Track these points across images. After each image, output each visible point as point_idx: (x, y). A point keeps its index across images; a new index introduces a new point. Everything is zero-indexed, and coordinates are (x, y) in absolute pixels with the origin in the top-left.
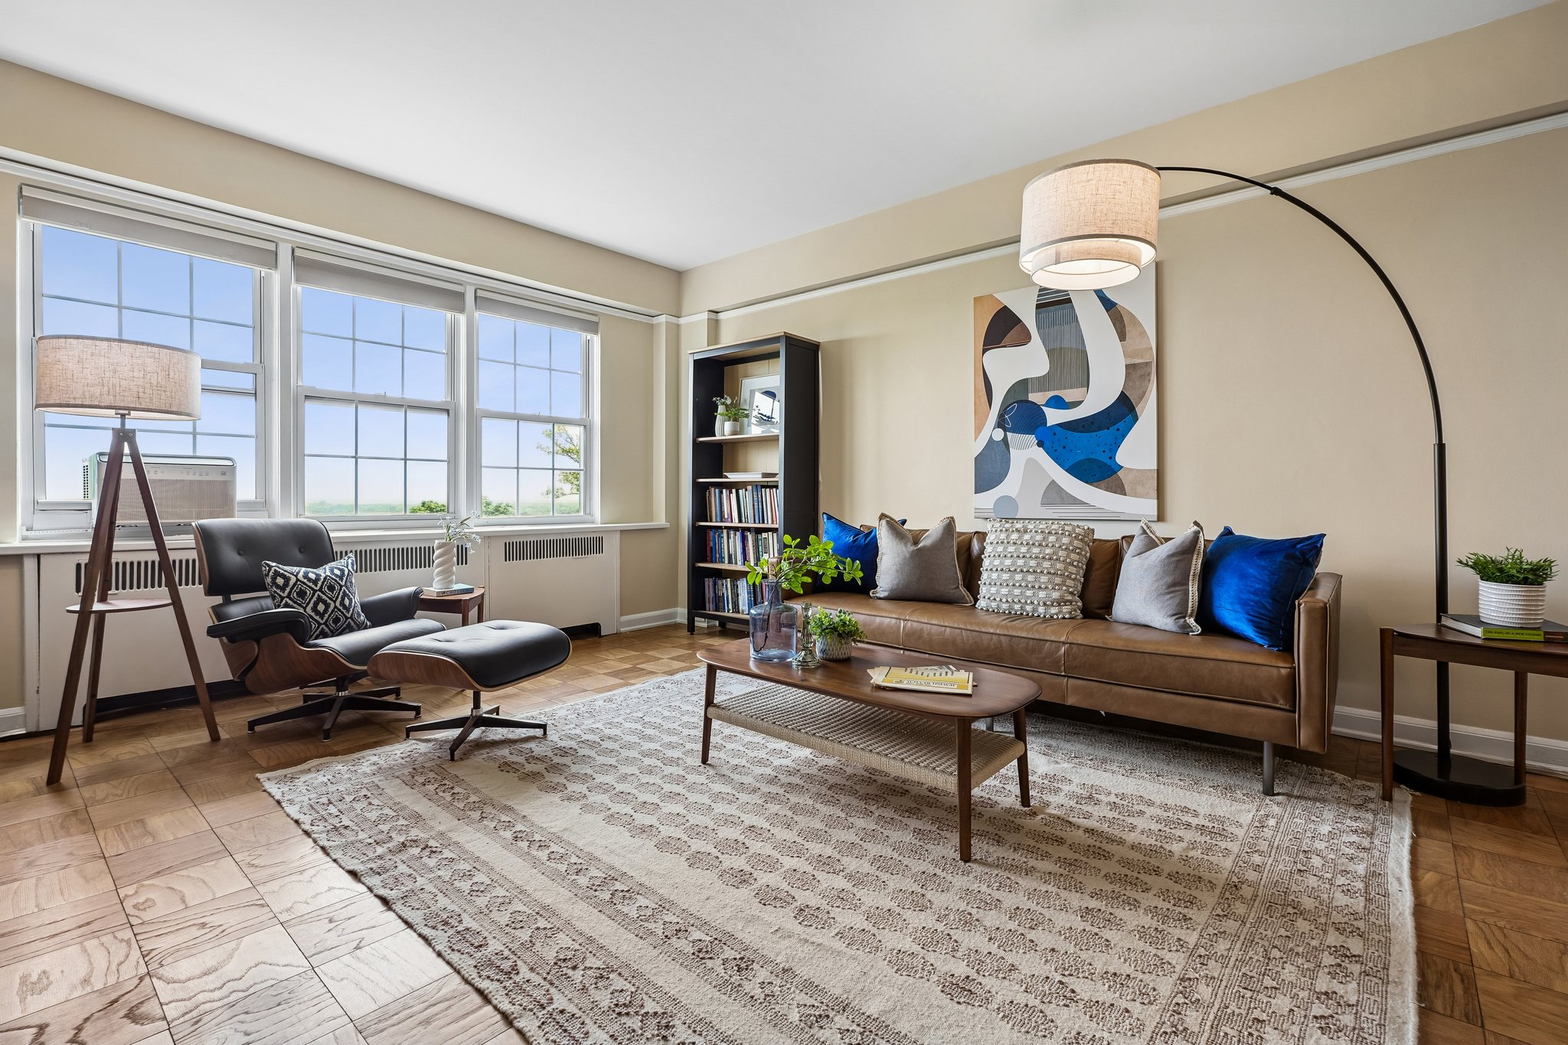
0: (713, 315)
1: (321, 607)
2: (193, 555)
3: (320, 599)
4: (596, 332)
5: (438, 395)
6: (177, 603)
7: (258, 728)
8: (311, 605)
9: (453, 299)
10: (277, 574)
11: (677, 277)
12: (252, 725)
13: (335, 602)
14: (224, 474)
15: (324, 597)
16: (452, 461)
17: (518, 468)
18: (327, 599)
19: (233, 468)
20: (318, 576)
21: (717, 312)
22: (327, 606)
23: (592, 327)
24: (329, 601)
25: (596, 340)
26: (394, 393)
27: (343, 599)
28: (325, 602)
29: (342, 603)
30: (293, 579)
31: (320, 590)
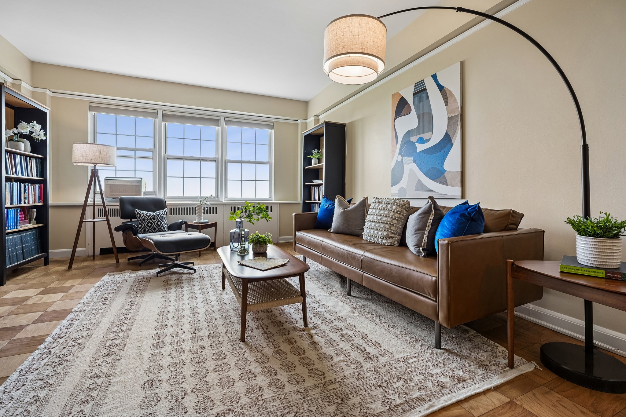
0: (316, 118)
1: (150, 224)
2: (118, 207)
3: (149, 222)
4: (272, 128)
5: (213, 155)
6: (108, 221)
7: (131, 261)
8: (146, 223)
9: (216, 122)
10: (138, 213)
11: (306, 103)
12: (129, 259)
13: (154, 223)
14: (138, 183)
15: (151, 221)
16: (217, 178)
17: (242, 180)
18: (151, 222)
19: (141, 181)
20: (150, 214)
21: (318, 116)
22: (152, 224)
23: (272, 127)
24: (152, 223)
25: (273, 131)
26: (197, 155)
27: (158, 222)
28: (151, 223)
29: (157, 223)
30: (142, 215)
31: (150, 219)
